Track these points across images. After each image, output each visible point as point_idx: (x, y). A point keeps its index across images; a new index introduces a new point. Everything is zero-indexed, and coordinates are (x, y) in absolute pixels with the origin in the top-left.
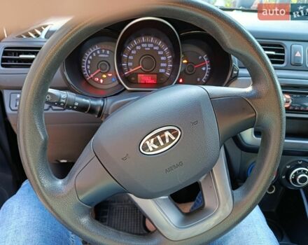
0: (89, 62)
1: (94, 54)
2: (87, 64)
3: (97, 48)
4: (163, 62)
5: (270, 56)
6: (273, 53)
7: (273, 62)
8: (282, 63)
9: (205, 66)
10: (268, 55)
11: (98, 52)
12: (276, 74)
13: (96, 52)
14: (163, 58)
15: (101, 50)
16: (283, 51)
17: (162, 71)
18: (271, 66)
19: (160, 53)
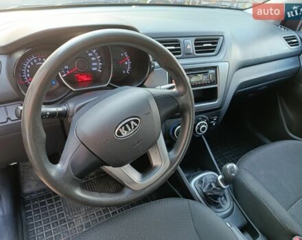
0: (28, 71)
1: (32, 64)
2: (27, 73)
3: (34, 58)
4: (94, 61)
5: (171, 50)
6: (173, 48)
7: (174, 54)
8: (180, 54)
9: (127, 61)
10: (170, 50)
11: (35, 61)
12: (179, 62)
13: (33, 61)
14: (93, 59)
15: (37, 59)
16: (179, 45)
17: (94, 69)
18: (174, 57)
19: (90, 55)
